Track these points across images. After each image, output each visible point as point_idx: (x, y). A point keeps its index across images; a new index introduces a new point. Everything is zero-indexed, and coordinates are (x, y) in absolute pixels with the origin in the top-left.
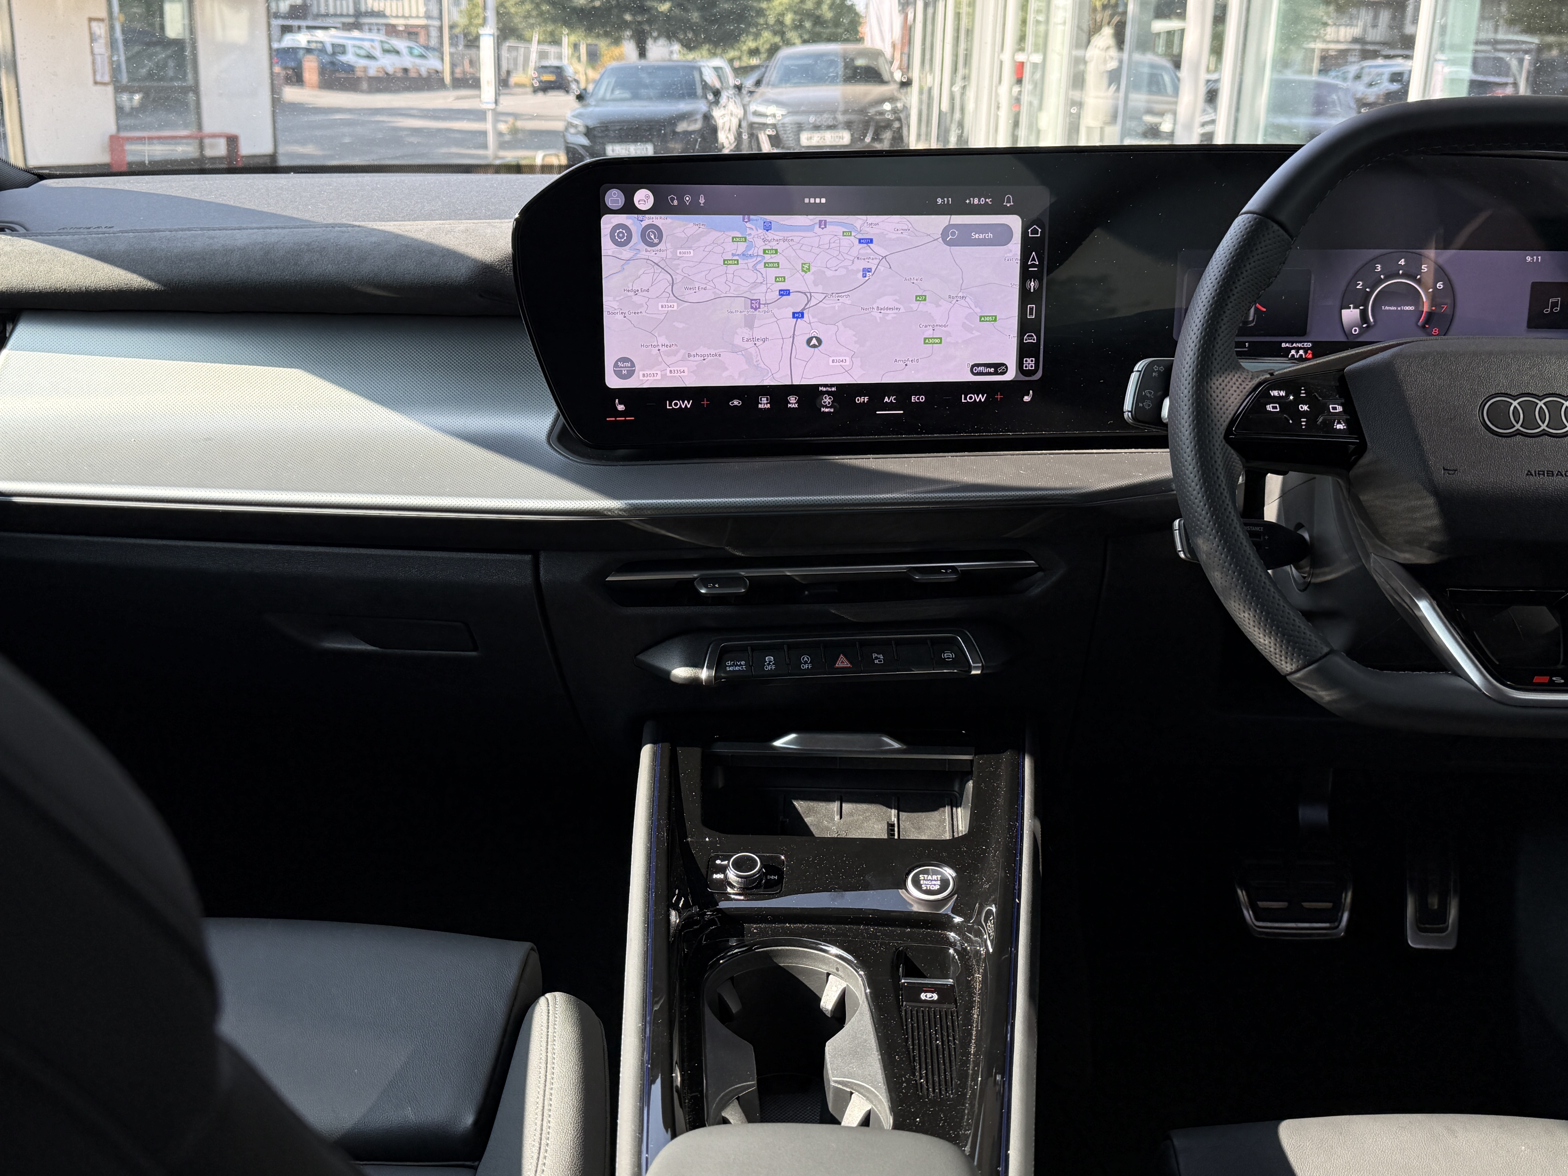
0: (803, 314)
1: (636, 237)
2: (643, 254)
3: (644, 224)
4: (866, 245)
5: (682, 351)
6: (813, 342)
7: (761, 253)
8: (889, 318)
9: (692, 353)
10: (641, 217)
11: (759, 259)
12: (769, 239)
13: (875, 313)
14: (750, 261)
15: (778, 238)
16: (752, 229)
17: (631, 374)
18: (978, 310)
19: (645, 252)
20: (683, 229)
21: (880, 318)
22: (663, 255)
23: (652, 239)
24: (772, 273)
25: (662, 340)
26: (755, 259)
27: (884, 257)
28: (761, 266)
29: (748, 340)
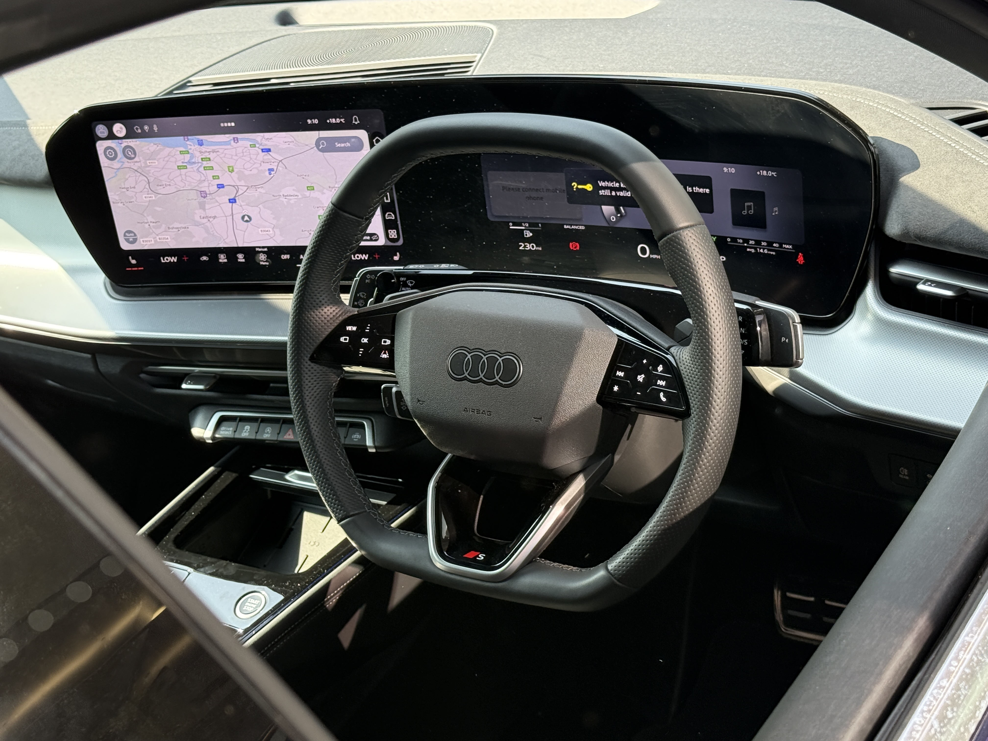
0: (235, 200)
1: (120, 155)
2: (127, 164)
3: (123, 145)
4: (266, 153)
5: (164, 226)
6: (246, 219)
7: (200, 161)
8: (292, 202)
9: (171, 227)
10: (120, 141)
11: (200, 164)
12: (203, 151)
13: (283, 199)
14: (194, 166)
15: (209, 150)
16: (191, 145)
17: (135, 241)
19: (127, 163)
20: (147, 147)
21: (286, 202)
22: (139, 164)
23: (129, 155)
24: (210, 173)
25: (150, 219)
26: (196, 165)
27: (281, 161)
28: (202, 169)
29: (203, 218)
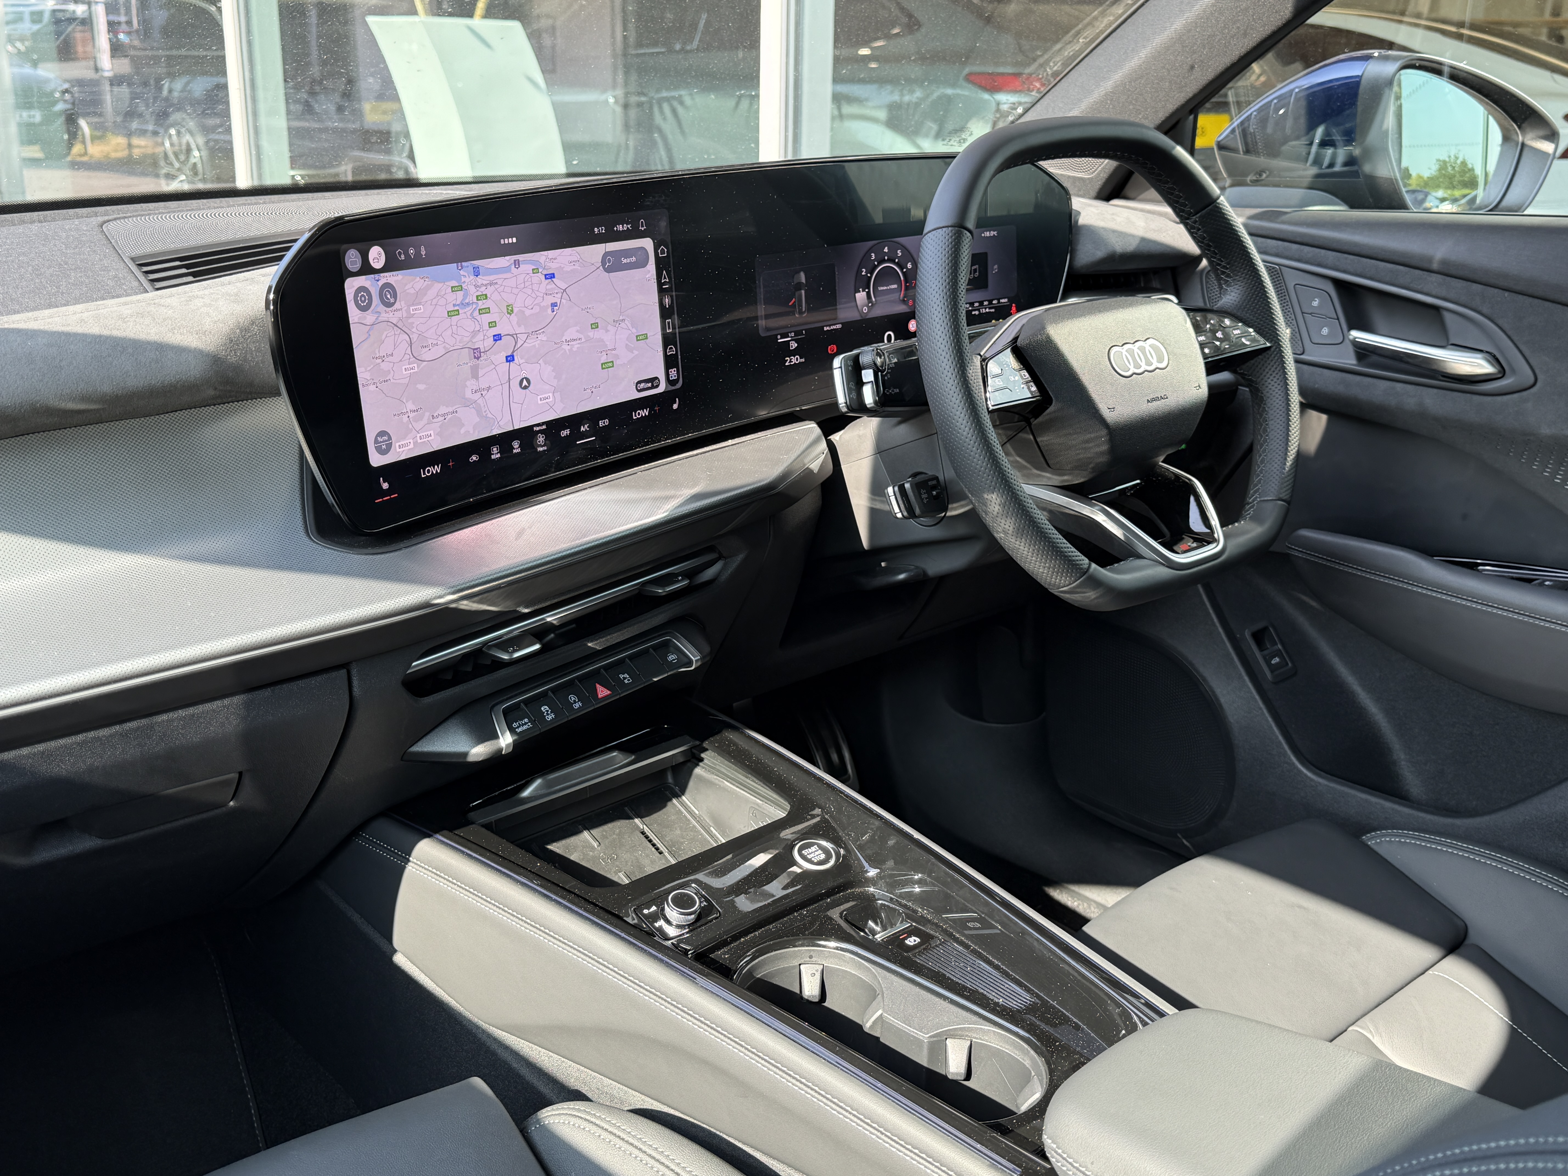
0: (513, 356)
1: (376, 300)
2: (384, 316)
3: (380, 283)
4: (550, 280)
5: (427, 414)
6: (525, 384)
7: (475, 300)
8: (575, 349)
9: (435, 414)
10: (377, 276)
11: (474, 306)
12: (479, 284)
13: (566, 347)
14: (468, 309)
15: (486, 282)
16: (465, 276)
17: (389, 448)
18: (634, 330)
19: (385, 314)
20: (412, 284)
21: (569, 350)
22: (399, 314)
23: (388, 299)
24: (486, 319)
25: (410, 406)
26: (471, 307)
27: (565, 290)
28: (476, 313)
29: (475, 392)
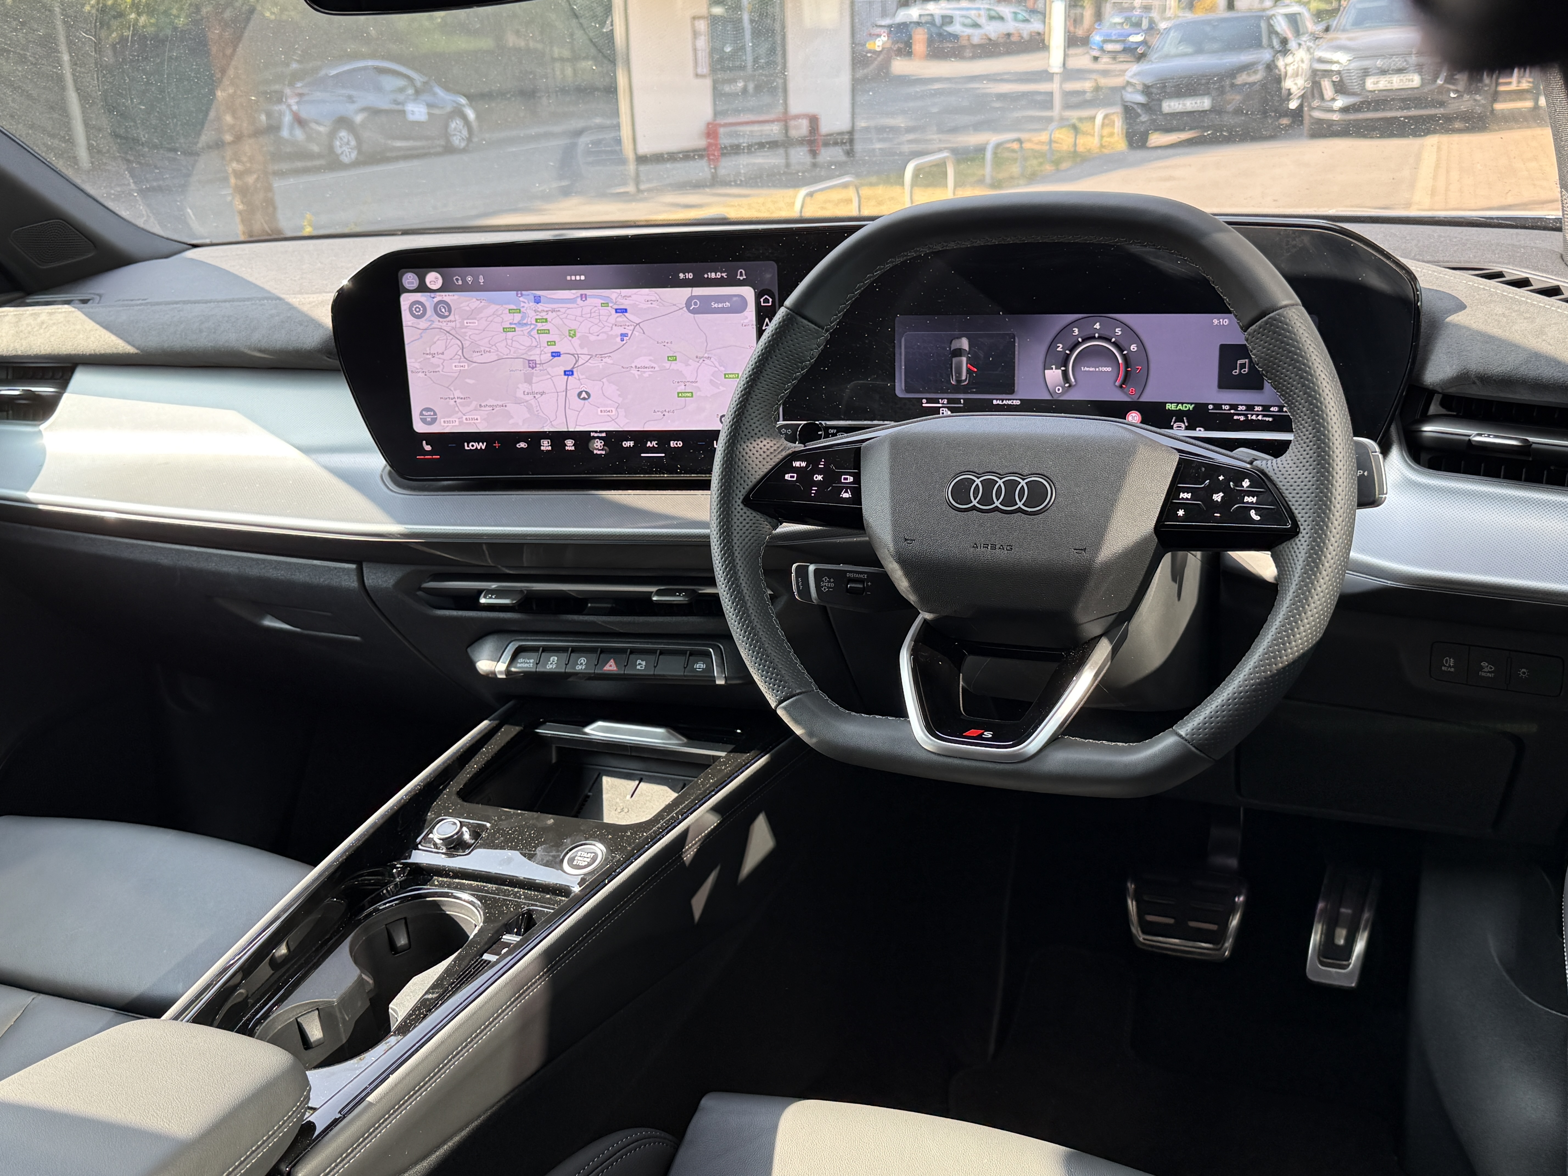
0: (572, 372)
1: (430, 312)
2: (436, 324)
3: (436, 300)
4: (620, 314)
5: (474, 403)
6: (584, 396)
7: (534, 322)
8: (646, 375)
9: (483, 405)
10: (432, 295)
11: (532, 327)
12: (539, 310)
13: (634, 371)
14: (525, 328)
15: (547, 309)
16: (524, 302)
17: (434, 421)
19: (438, 322)
20: (467, 303)
21: (638, 375)
22: (453, 324)
23: (443, 312)
24: (545, 338)
25: (457, 394)
26: (529, 327)
27: (639, 324)
28: (534, 332)
29: (528, 394)
